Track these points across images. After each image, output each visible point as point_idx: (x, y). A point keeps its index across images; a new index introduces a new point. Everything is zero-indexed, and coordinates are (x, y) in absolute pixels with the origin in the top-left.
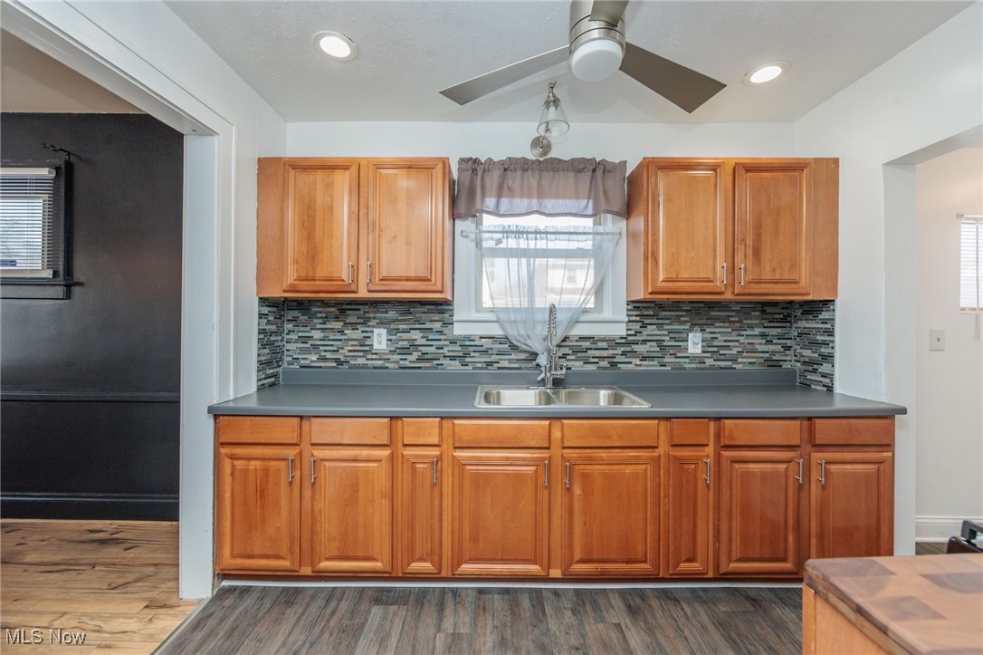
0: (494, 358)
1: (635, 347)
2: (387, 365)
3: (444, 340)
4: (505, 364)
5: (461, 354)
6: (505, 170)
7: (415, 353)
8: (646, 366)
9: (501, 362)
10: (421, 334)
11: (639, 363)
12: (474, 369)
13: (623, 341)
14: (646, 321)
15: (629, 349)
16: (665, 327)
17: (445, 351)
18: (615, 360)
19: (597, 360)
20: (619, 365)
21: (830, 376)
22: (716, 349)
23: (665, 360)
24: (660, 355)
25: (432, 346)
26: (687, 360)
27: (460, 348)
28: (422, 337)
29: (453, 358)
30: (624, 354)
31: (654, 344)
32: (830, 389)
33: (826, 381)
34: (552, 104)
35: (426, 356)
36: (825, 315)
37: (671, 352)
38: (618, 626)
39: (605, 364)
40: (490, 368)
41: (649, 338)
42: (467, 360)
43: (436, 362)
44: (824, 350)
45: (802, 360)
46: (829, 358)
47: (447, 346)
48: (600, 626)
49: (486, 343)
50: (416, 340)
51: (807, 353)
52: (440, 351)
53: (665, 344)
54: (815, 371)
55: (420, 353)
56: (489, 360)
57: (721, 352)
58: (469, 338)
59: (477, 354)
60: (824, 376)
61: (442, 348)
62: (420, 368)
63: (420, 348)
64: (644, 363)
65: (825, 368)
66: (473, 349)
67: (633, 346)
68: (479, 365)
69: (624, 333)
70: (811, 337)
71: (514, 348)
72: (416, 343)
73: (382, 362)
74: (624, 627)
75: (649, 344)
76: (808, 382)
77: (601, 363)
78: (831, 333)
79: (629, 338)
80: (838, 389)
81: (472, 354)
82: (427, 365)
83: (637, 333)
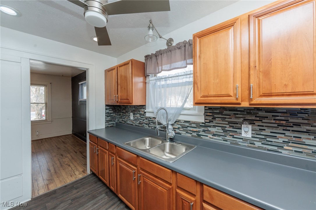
1: (210, 129)
5: (148, 123)
8: (215, 139)
11: (211, 137)
13: (203, 125)
14: (216, 116)
15: (206, 129)
16: (226, 120)
17: (145, 121)
18: (200, 134)
19: (191, 132)
20: (201, 136)
22: (263, 137)
23: (226, 138)
24: (223, 134)
26: (241, 140)
27: (148, 121)
30: (204, 131)
31: (220, 128)
37: (231, 134)
39: (195, 134)
41: (217, 125)
47: (145, 120)
52: (143, 121)
53: (226, 129)
57: (268, 139)
58: (150, 118)
59: (152, 124)
64: (214, 137)
67: (209, 128)
69: (203, 121)
73: (132, 123)
75: (217, 128)
77: (193, 134)
79: (206, 124)
81: (151, 123)
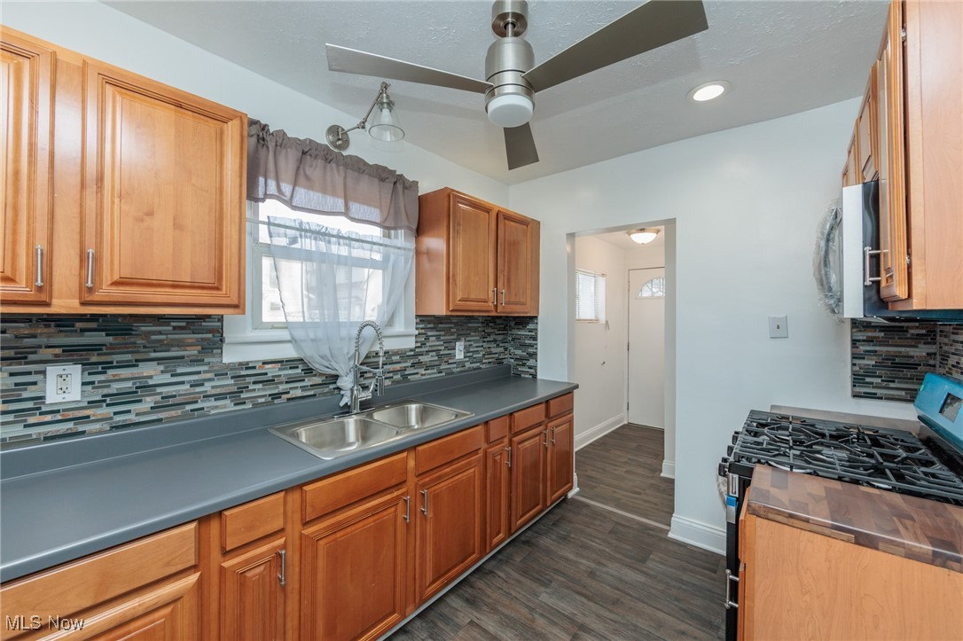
0: (282, 388)
2: (81, 428)
3: (205, 372)
4: (299, 393)
6: (304, 153)
7: (148, 399)
9: (291, 392)
10: (162, 368)
12: (255, 405)
21: (535, 368)
25: (183, 383)
28: (162, 372)
29: (218, 397)
32: (534, 376)
33: (533, 371)
34: (385, 105)
35: (171, 401)
36: (531, 326)
38: (471, 622)
40: (276, 401)
42: (243, 396)
43: (188, 407)
44: (531, 350)
45: (515, 357)
46: (533, 356)
48: (461, 633)
49: (272, 370)
50: (151, 377)
51: (519, 352)
54: (524, 365)
55: (158, 398)
56: (276, 391)
60: (530, 368)
61: (202, 385)
62: (159, 421)
63: (159, 390)
65: (531, 362)
66: (253, 379)
68: (263, 400)
70: (522, 341)
71: (309, 371)
72: (151, 382)
74: (476, 621)
76: (519, 373)
78: (535, 338)
80: (539, 377)
82: (173, 413)
83: (423, 344)
